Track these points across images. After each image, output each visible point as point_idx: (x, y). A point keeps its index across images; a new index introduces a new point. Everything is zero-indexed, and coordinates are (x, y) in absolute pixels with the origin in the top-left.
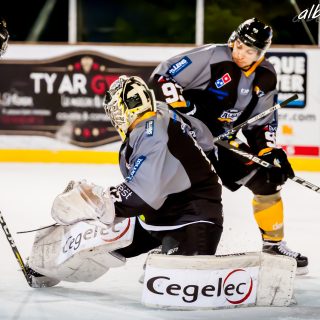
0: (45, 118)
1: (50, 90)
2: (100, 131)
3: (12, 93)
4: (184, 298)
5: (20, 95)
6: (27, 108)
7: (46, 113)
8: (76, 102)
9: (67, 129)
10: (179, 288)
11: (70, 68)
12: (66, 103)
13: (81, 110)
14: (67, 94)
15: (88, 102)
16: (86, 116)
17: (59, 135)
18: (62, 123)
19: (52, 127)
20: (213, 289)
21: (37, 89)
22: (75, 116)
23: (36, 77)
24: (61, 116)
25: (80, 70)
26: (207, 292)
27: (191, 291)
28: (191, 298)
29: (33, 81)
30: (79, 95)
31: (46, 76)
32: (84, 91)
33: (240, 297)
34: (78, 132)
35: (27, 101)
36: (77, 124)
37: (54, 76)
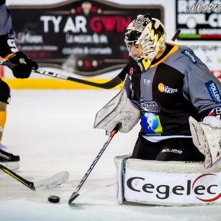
0: (53, 52)
1: (57, 29)
2: (98, 62)
3: (26, 33)
4: (157, 195)
5: (32, 34)
6: (38, 44)
7: (54, 48)
8: (78, 39)
9: (71, 61)
10: (153, 187)
11: (73, 11)
12: (70, 40)
13: (82, 45)
14: (70, 32)
15: (88, 39)
16: (86, 51)
17: (64, 66)
18: (67, 56)
19: (59, 60)
20: (183, 189)
21: (46, 29)
22: (78, 51)
23: (45, 19)
24: (66, 51)
25: (81, 13)
26: (177, 191)
27: (163, 189)
28: (164, 196)
29: (42, 23)
30: (80, 33)
31: (53, 19)
32: (84, 30)
33: (212, 197)
34: (80, 63)
35: (38, 39)
36: (79, 57)
37: (60, 18)
